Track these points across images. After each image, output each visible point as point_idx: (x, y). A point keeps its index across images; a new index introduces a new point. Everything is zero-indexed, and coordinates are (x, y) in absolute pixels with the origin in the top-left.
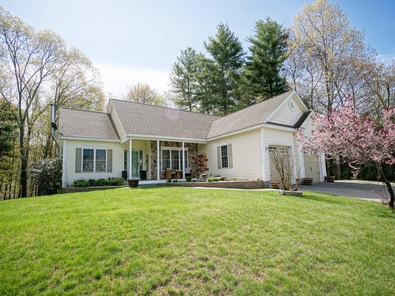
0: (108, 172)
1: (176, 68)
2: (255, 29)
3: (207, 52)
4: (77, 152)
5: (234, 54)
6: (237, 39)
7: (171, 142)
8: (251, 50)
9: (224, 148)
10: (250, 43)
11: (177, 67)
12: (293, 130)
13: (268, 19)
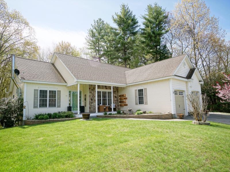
0: (57, 107)
1: (91, 33)
2: (146, 10)
3: (114, 23)
4: (35, 92)
5: (132, 26)
6: (134, 16)
7: (102, 86)
8: (144, 24)
9: (141, 91)
10: (143, 19)
11: (92, 31)
12: (186, 80)
13: (156, 4)
